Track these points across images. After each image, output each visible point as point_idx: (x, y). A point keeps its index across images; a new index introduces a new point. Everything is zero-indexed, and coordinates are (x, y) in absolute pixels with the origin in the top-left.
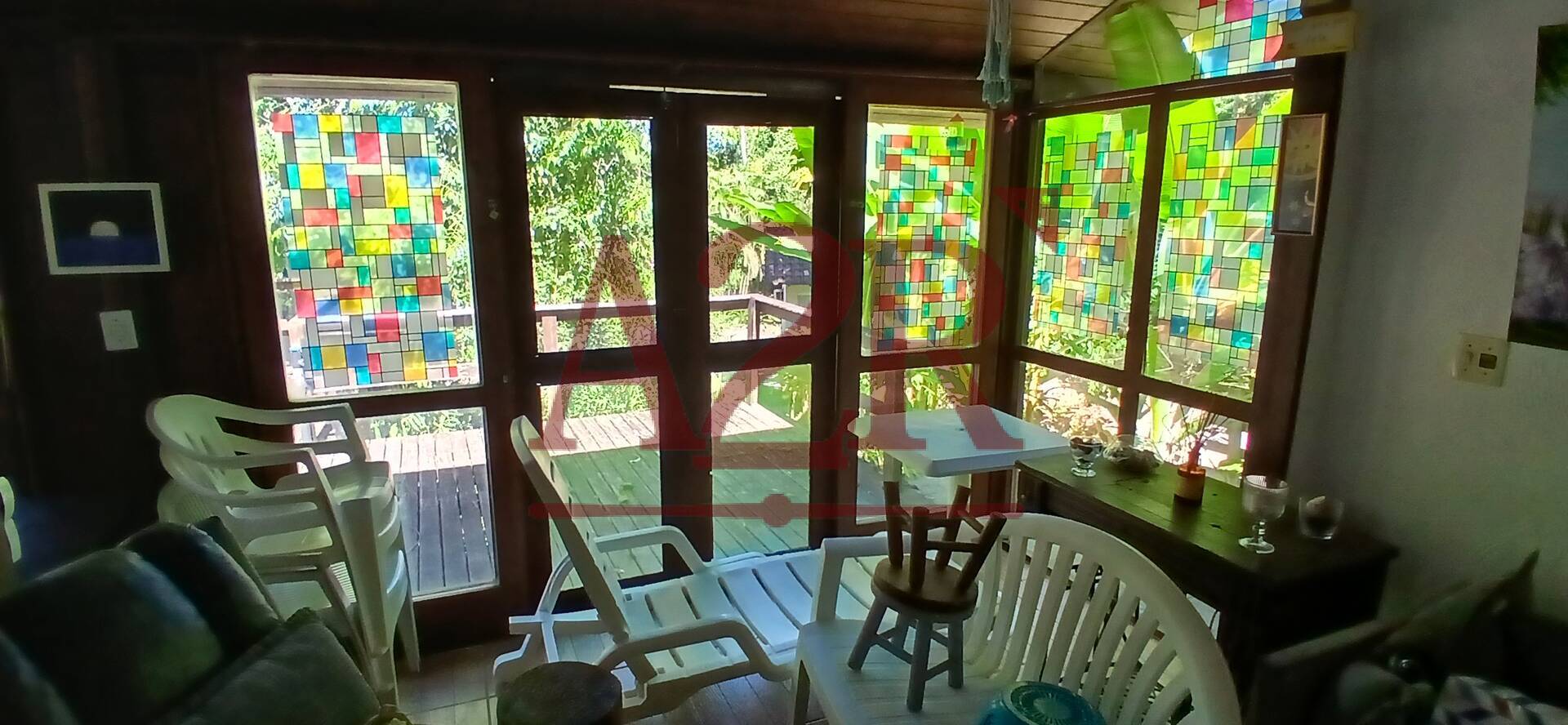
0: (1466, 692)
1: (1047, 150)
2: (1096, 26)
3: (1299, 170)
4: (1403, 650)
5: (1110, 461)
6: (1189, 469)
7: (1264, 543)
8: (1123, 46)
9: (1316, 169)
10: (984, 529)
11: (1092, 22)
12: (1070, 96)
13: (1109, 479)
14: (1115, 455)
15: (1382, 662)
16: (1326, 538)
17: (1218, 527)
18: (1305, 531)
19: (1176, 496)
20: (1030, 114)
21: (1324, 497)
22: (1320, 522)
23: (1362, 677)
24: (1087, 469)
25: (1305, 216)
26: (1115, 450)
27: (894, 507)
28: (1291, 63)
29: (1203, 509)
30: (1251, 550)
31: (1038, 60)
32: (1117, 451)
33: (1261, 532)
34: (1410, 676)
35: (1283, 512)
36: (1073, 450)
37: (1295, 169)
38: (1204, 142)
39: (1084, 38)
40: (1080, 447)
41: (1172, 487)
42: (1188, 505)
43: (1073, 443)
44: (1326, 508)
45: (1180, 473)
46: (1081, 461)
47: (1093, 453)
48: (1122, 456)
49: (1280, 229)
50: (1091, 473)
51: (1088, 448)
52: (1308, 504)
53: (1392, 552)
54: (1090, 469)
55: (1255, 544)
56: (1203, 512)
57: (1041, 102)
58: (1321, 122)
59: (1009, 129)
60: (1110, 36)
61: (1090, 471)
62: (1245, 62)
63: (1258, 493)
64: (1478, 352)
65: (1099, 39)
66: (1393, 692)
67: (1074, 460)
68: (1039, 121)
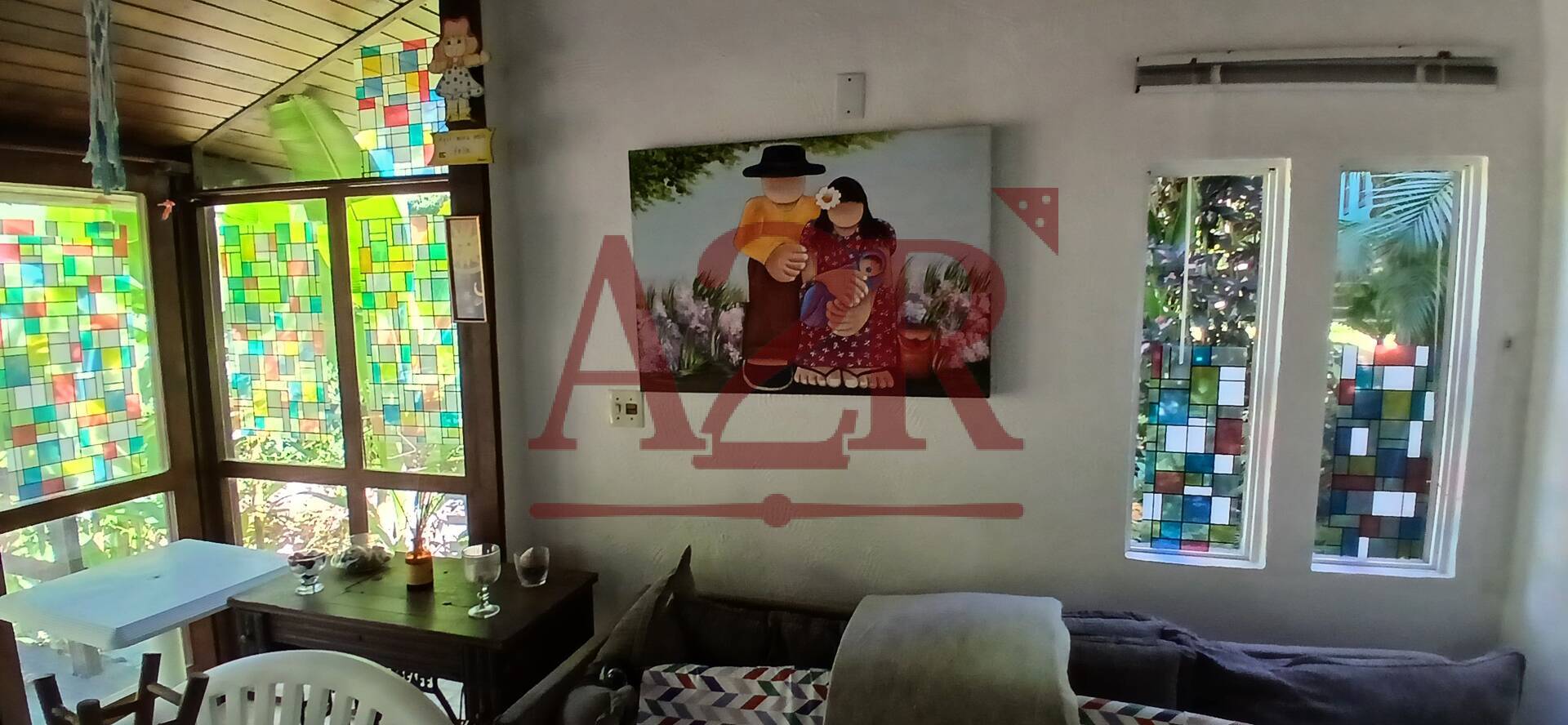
0: (659, 680)
1: (221, 240)
2: (258, 112)
3: (465, 266)
4: (609, 662)
5: (339, 569)
6: (415, 556)
7: (490, 606)
8: (290, 135)
9: (479, 264)
10: (183, 697)
11: (249, 108)
12: (237, 183)
13: (339, 588)
14: (344, 560)
15: (594, 680)
16: (541, 583)
17: (450, 604)
18: (524, 583)
19: (408, 586)
20: (192, 201)
21: (532, 549)
22: (533, 571)
23: (583, 697)
24: (313, 585)
25: (477, 305)
26: (342, 556)
27: (54, 711)
28: (445, 169)
29: (435, 591)
30: (479, 616)
31: (196, 142)
32: (345, 556)
33: (485, 597)
34: (614, 683)
35: (499, 574)
36: (293, 568)
37: (462, 265)
38: (383, 237)
39: (242, 123)
40: (301, 563)
41: (402, 577)
42: (421, 592)
43: (291, 561)
44: (535, 557)
45: (408, 562)
46: (306, 577)
47: (315, 565)
48: (351, 559)
49: (459, 317)
50: (318, 588)
51: (309, 561)
52: (521, 558)
53: (594, 578)
54: (317, 583)
55: (482, 610)
56: (436, 593)
57: (204, 188)
58: (476, 222)
59: (166, 216)
60: (275, 124)
61: (317, 586)
62: (408, 165)
63: (476, 562)
64: (624, 402)
65: (264, 128)
66: (604, 701)
67: (297, 579)
68: (206, 208)
